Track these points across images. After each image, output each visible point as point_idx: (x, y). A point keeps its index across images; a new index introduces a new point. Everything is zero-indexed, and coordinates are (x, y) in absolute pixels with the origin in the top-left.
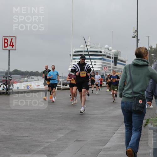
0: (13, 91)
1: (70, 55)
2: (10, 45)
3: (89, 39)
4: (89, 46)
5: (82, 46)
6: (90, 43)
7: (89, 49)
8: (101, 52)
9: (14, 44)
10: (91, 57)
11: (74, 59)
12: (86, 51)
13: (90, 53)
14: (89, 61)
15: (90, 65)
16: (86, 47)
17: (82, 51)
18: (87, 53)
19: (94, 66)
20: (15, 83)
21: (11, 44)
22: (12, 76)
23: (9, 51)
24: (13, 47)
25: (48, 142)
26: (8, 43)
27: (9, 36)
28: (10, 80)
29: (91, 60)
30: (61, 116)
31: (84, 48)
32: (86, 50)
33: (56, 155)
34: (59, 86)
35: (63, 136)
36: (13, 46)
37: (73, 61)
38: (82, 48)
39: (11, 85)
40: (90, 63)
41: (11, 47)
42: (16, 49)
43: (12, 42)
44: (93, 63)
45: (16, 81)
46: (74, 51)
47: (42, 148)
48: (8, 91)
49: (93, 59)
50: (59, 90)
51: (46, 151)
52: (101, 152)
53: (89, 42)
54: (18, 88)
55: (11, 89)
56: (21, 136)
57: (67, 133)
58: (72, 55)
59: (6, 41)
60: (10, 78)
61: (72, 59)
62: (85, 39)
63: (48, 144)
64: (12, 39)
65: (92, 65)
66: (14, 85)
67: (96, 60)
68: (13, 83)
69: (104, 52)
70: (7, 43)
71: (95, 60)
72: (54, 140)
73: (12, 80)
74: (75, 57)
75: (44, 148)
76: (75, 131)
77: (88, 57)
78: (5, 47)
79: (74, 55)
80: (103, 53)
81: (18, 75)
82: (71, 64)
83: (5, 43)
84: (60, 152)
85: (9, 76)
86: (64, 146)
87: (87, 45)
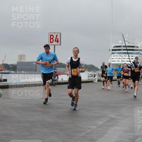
0: (58, 82)
1: (110, 50)
2: (55, 41)
3: (127, 35)
4: (126, 41)
5: (120, 42)
6: (128, 39)
7: (127, 45)
8: (138, 47)
9: (59, 40)
10: (129, 52)
11: (113, 53)
12: (124, 47)
13: (128, 48)
14: (127, 55)
15: (128, 59)
16: (124, 43)
17: (120, 47)
18: (125, 48)
19: (131, 60)
20: (60, 75)
21: (57, 40)
22: (57, 68)
23: (55, 46)
24: (58, 43)
25: (89, 129)
26: (54, 39)
27: (55, 33)
28: (55, 72)
29: (128, 54)
30: (101, 105)
31: (122, 43)
32: (124, 45)
33: (97, 140)
34: (100, 77)
35: (103, 124)
36: (58, 41)
37: (113, 55)
38: (120, 43)
39: (56, 77)
40: (128, 57)
41: (57, 42)
42: (60, 45)
43: (57, 38)
44: (131, 57)
45: (60, 73)
46: (113, 46)
47: (84, 134)
48: (53, 82)
49: (131, 53)
50: (99, 81)
51: (87, 137)
52: (137, 139)
53: (126, 37)
54: (62, 79)
55: (56, 80)
56: (66, 122)
57: (106, 121)
58: (111, 50)
59: (52, 37)
60: (56, 71)
61: (111, 53)
62: (123, 36)
63: (90, 130)
64: (57, 35)
65: (129, 59)
66: (59, 76)
67: (134, 54)
68: (58, 75)
69: (141, 47)
70: (52, 39)
71: (132, 54)
72: (95, 127)
73: (57, 72)
74: (114, 52)
75: (86, 134)
76: (113, 119)
77: (126, 52)
78: (51, 42)
79: (113, 50)
80: (139, 48)
81: (62, 67)
82: (110, 58)
83: (51, 39)
84: (101, 138)
85: (55, 69)
86: (103, 132)
87: (125, 40)
